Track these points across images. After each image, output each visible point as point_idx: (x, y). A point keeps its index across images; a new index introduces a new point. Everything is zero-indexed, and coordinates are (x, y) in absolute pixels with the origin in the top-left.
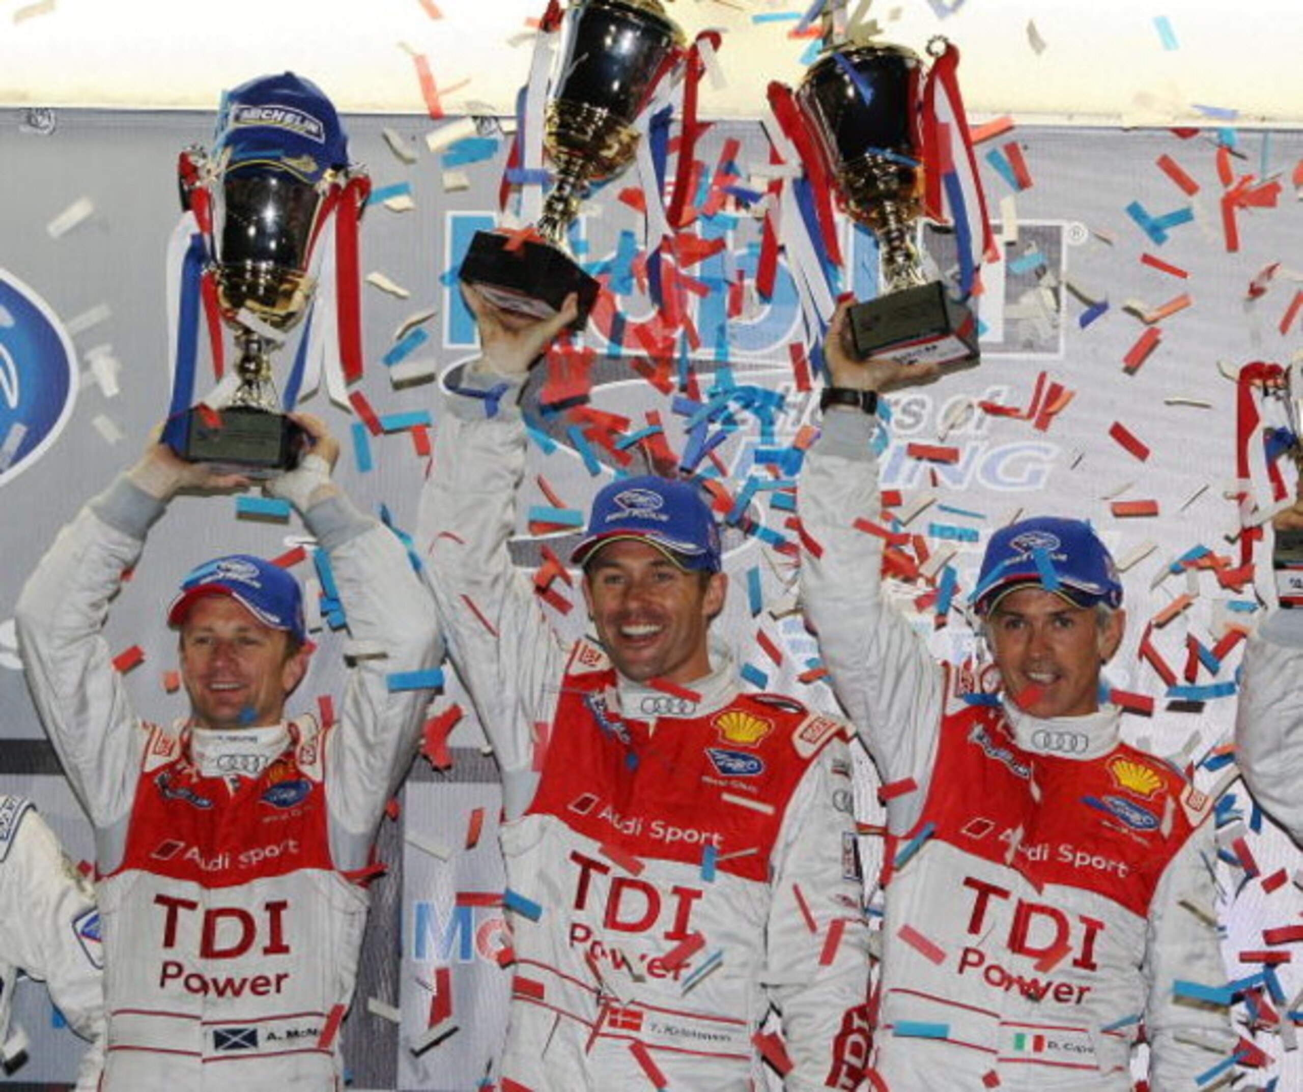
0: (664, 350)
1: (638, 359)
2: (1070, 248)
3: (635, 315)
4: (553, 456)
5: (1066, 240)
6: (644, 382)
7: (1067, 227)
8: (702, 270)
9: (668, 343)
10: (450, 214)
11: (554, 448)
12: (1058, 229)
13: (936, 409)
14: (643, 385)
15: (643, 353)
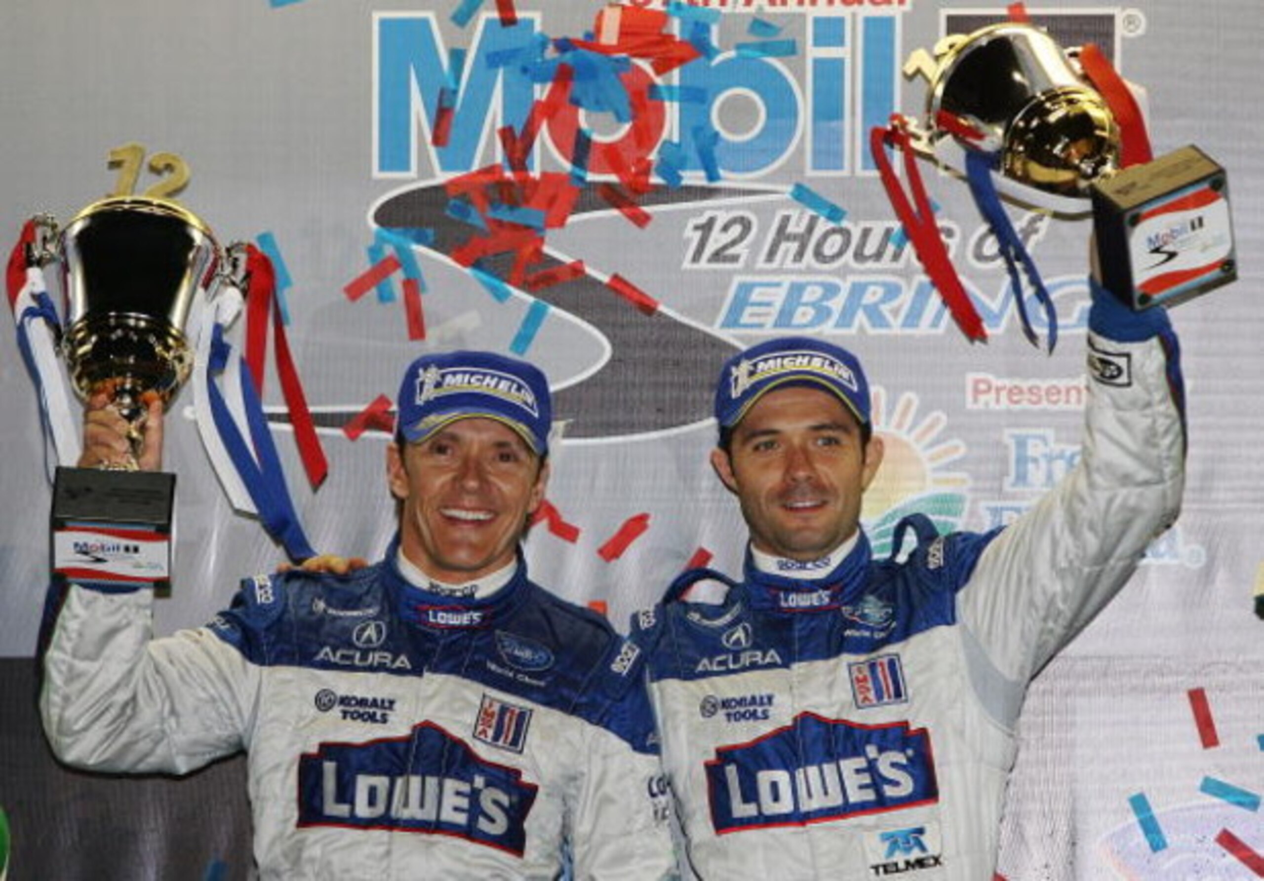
0: (637, 174)
1: (607, 185)
2: (1124, 39)
3: (601, 133)
4: (508, 303)
5: (1120, 31)
6: (614, 212)
7: (1120, 15)
8: (682, 78)
9: (644, 165)
10: (377, 16)
11: (507, 294)
12: (1110, 19)
13: (965, 239)
14: (615, 217)
15: (613, 178)
